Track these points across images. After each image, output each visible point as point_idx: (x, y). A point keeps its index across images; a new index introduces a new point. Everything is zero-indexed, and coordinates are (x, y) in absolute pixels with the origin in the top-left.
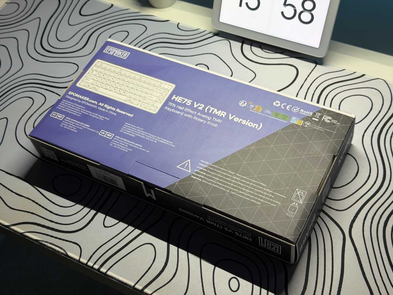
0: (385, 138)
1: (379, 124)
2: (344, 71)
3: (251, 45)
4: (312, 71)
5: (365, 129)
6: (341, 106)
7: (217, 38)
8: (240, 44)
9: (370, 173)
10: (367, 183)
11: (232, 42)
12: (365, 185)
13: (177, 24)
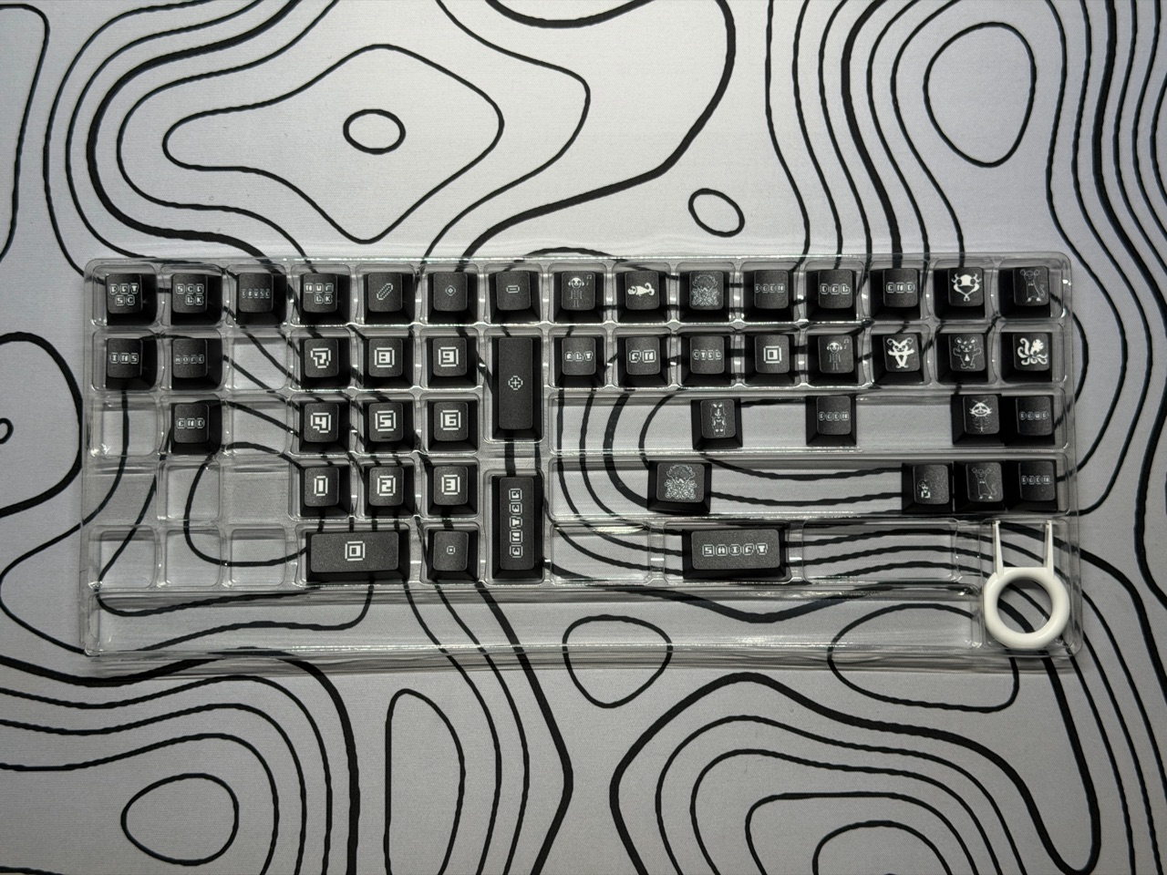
0: (1119, 173)
1: (1079, 124)
5: (1045, 164)
6: (933, 104)
9: (1123, 332)
10: (1128, 374)
12: (1127, 382)
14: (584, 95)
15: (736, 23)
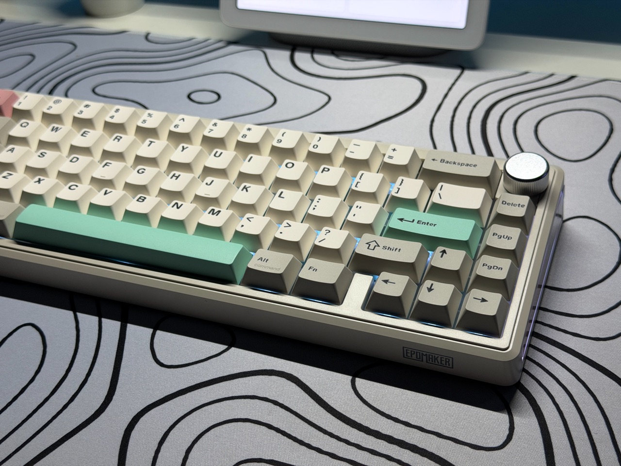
2: (528, 75)
3: (312, 52)
4: (456, 80)
6: (539, 133)
7: (233, 48)
8: (286, 54)
11: (270, 52)
13: (145, 34)
14: (327, 100)
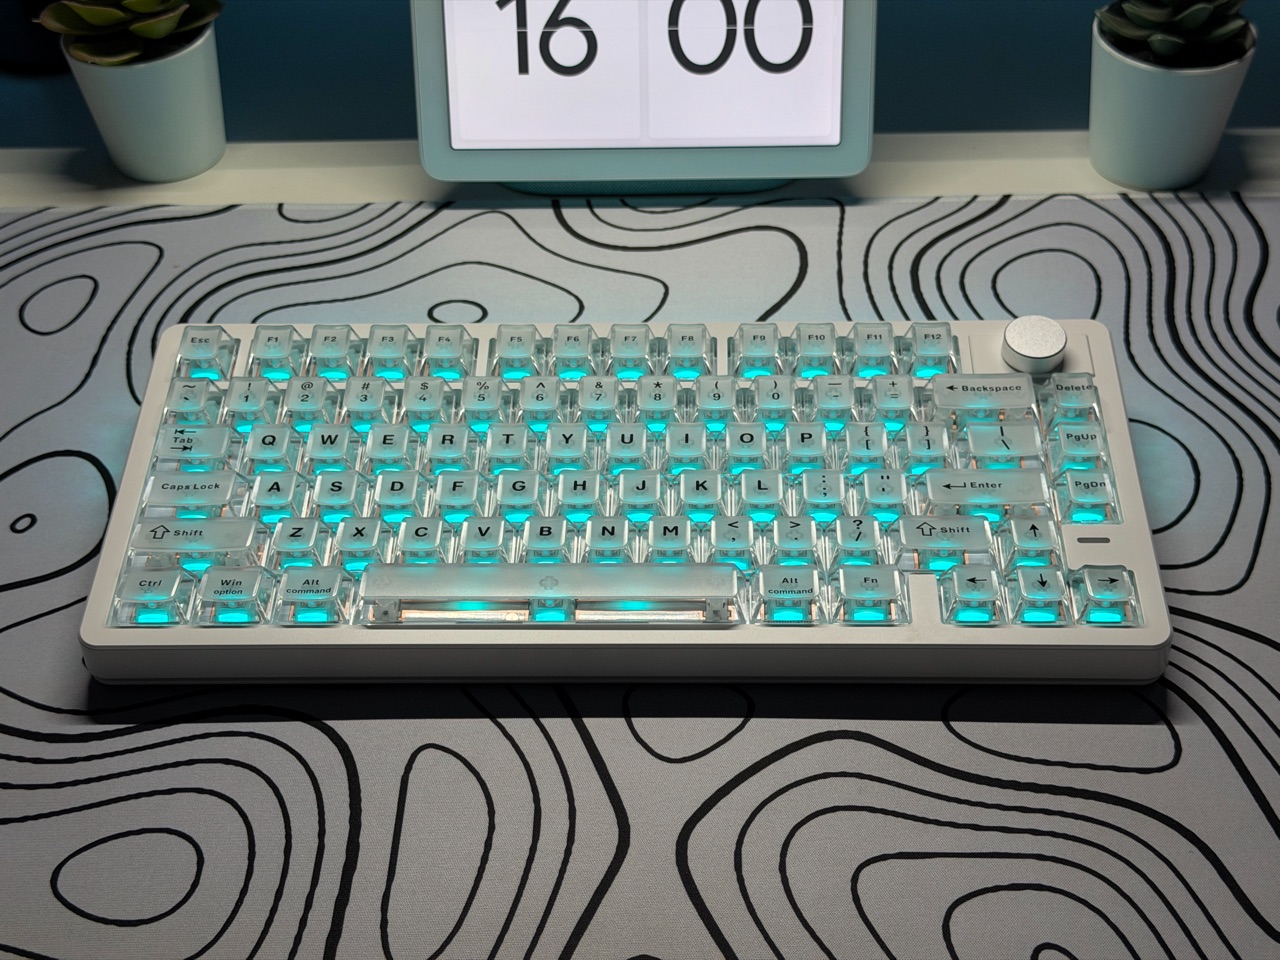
0: (1199, 343)
2: (941, 201)
3: (590, 207)
4: (841, 226)
5: (1122, 336)
6: (1002, 297)
7: (449, 216)
8: (548, 214)
9: (1232, 452)
10: (1246, 483)
12: (1246, 488)
13: (276, 207)
14: (663, 290)
15: (808, 249)
